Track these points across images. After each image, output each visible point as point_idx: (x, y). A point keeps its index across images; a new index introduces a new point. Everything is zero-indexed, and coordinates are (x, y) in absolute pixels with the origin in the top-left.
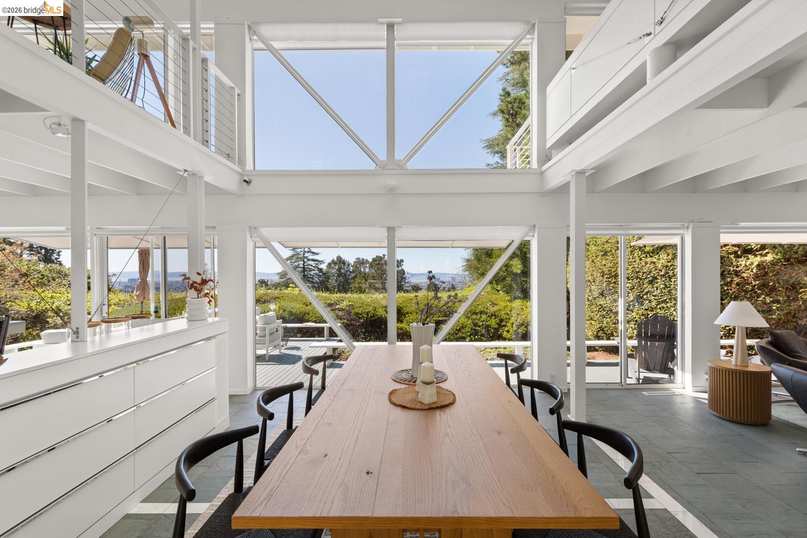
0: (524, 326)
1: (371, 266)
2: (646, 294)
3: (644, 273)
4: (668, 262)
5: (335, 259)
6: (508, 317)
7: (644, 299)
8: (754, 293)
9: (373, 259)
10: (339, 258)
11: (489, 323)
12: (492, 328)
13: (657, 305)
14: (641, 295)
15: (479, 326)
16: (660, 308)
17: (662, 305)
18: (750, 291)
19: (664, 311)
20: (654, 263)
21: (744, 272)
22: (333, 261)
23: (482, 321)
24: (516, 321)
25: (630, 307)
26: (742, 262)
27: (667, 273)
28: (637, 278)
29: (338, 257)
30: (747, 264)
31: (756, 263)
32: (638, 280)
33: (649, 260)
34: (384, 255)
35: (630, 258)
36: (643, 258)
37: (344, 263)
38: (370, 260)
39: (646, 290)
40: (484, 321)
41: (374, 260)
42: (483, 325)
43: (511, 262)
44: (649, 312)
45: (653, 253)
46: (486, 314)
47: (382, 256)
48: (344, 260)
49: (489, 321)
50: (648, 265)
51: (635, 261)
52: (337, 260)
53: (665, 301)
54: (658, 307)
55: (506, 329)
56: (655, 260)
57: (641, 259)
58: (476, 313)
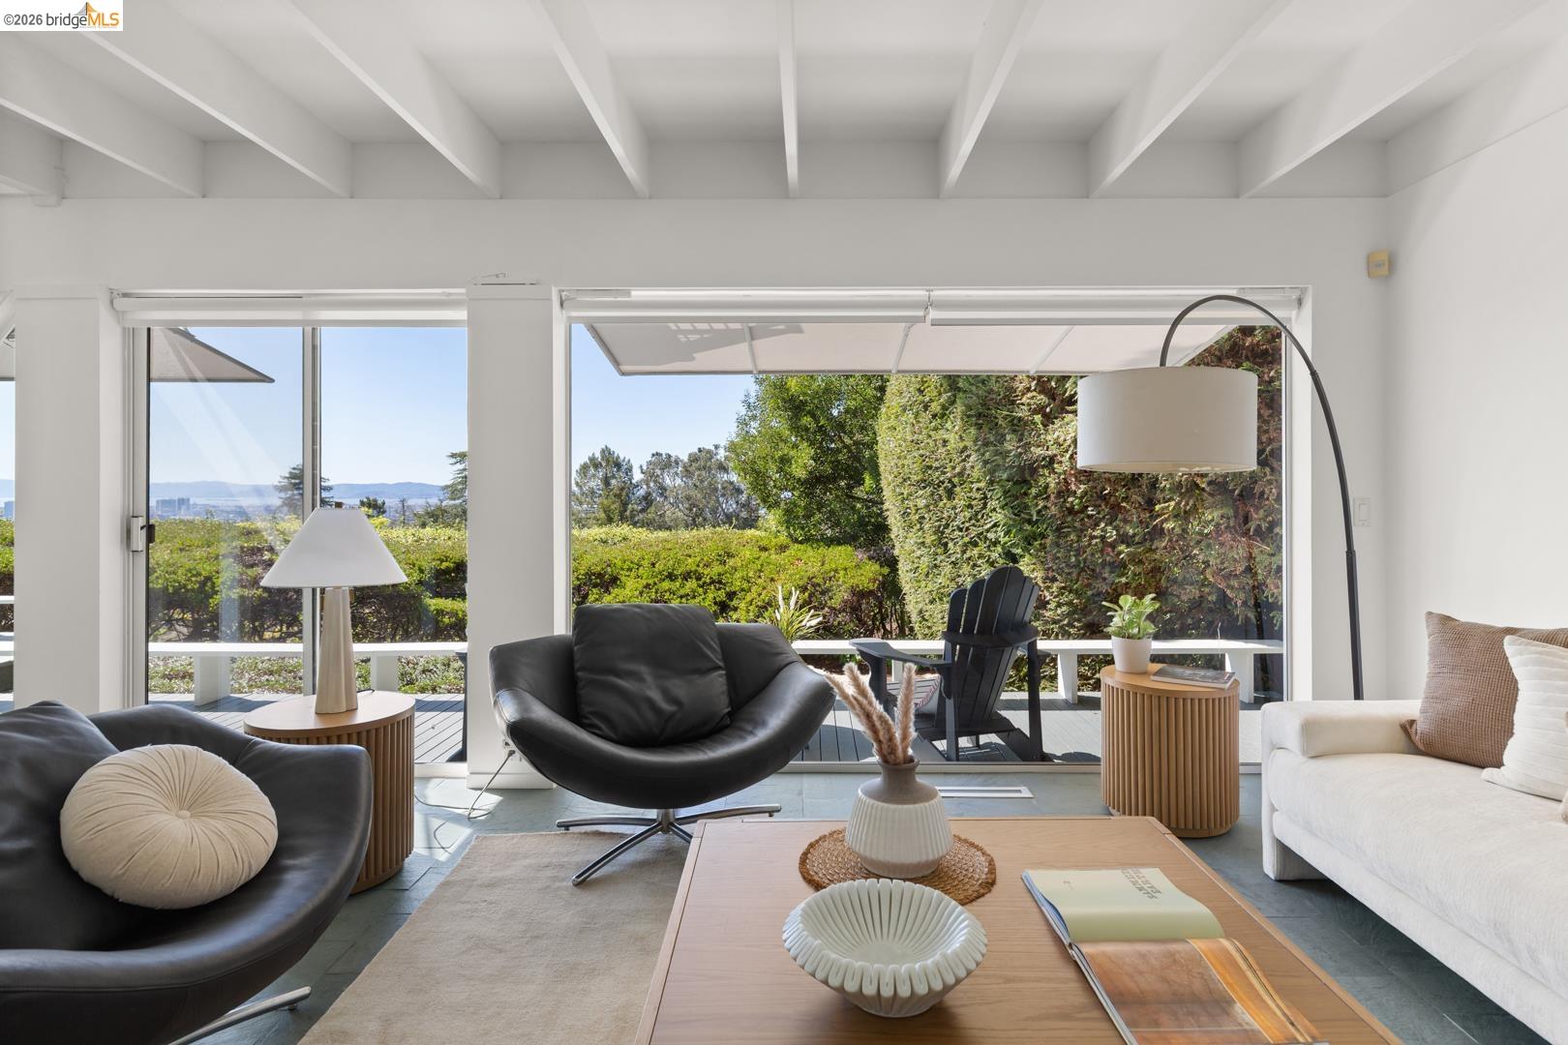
1: (688, 473)
3: (937, 469)
5: (598, 455)
7: (947, 538)
9: (690, 455)
10: (607, 453)
14: (942, 529)
22: (592, 459)
26: (1056, 434)
29: (603, 451)
30: (1061, 440)
34: (717, 447)
37: (618, 465)
38: (685, 458)
41: (694, 459)
47: (713, 448)
48: (618, 457)
51: (922, 441)
52: (603, 459)
58: (671, 577)
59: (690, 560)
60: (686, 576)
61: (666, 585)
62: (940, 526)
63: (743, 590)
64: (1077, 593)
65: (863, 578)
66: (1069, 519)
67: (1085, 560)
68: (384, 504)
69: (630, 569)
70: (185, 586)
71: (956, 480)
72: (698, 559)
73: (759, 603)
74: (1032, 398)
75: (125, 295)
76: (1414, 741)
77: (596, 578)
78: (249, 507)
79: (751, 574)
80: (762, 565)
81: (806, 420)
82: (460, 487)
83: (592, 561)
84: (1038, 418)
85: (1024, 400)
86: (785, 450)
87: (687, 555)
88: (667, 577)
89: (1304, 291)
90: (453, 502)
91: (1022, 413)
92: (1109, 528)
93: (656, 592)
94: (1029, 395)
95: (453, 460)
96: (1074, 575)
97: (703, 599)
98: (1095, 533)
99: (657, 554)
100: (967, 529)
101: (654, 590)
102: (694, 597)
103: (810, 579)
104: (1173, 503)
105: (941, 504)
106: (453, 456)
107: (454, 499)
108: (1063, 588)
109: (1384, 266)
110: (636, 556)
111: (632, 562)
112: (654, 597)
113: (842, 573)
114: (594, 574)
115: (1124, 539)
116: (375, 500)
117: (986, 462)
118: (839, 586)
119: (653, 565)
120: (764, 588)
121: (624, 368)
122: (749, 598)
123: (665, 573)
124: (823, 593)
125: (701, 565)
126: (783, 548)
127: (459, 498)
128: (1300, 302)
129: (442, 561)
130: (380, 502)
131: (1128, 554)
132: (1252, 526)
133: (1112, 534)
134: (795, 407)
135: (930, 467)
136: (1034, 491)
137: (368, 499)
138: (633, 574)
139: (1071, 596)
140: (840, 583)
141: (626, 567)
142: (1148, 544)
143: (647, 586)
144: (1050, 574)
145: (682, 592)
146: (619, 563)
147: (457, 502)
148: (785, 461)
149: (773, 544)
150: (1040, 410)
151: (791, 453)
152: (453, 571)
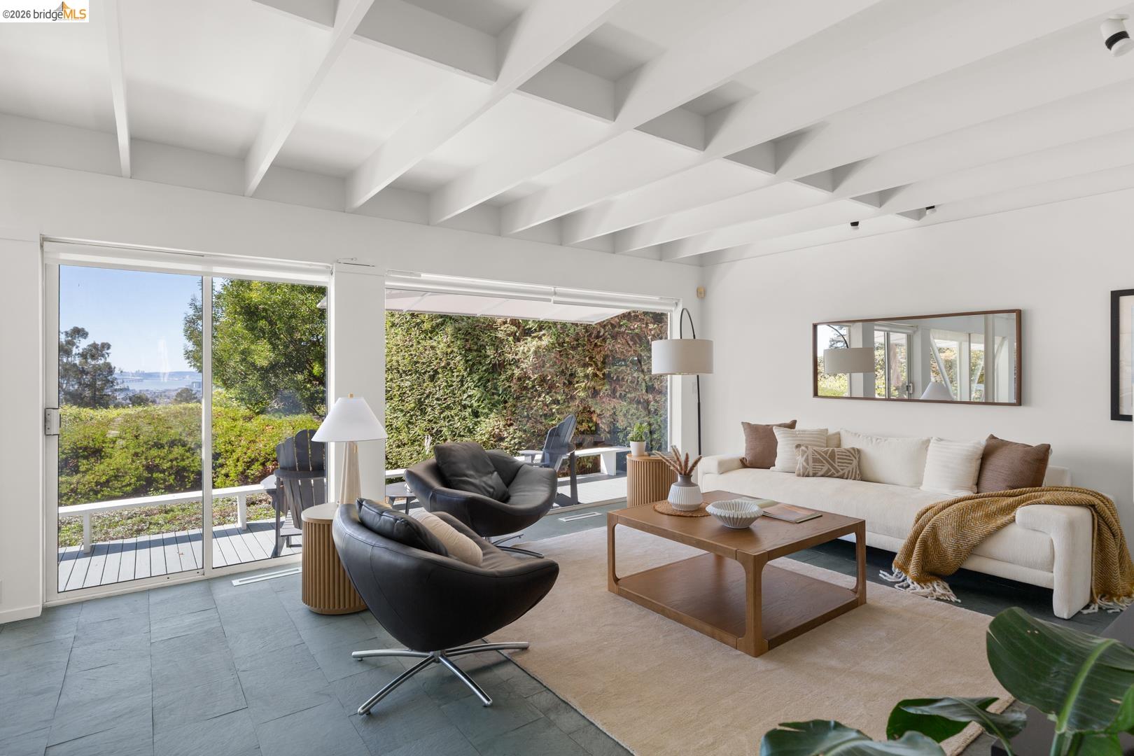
0: (259, 463)
2: (428, 396)
3: (423, 363)
4: (449, 346)
6: (229, 447)
7: (426, 405)
8: (535, 391)
11: (187, 462)
12: (193, 472)
13: (441, 413)
14: (423, 399)
15: (163, 471)
16: (444, 418)
17: (446, 413)
18: (531, 388)
19: (448, 422)
20: (433, 348)
21: (522, 362)
23: (171, 461)
24: (245, 453)
25: (412, 419)
26: (521, 347)
27: (448, 364)
28: (417, 372)
30: (525, 351)
31: (533, 349)
32: (418, 375)
33: (429, 343)
35: (406, 340)
36: (421, 341)
39: (427, 392)
40: (177, 459)
42: (171, 467)
43: (253, 347)
44: (434, 426)
45: (431, 332)
46: (184, 445)
49: (188, 458)
50: (427, 352)
51: (412, 346)
53: (448, 408)
54: (442, 416)
55: (223, 472)
56: (435, 344)
57: (419, 343)
58: (159, 446)
60: (173, 444)
61: (154, 452)
62: (421, 398)
63: (227, 452)
64: (525, 431)
66: (524, 392)
67: (532, 414)
71: (440, 370)
73: (245, 460)
74: (508, 327)
76: (744, 464)
77: (84, 451)
79: (233, 439)
81: (262, 323)
83: (76, 435)
84: (511, 339)
85: (502, 328)
87: (167, 428)
88: (153, 446)
89: (679, 300)
91: (500, 335)
92: (547, 397)
94: (506, 326)
96: (525, 422)
97: (193, 460)
98: (540, 399)
100: (445, 399)
102: (183, 460)
104: (584, 384)
105: (425, 385)
108: (516, 429)
109: (702, 293)
114: (81, 448)
115: (556, 402)
117: (467, 361)
119: (137, 437)
120: (248, 449)
122: (235, 456)
125: (184, 434)
128: (677, 304)
131: (557, 410)
132: (618, 394)
133: (549, 399)
134: (251, 313)
136: (503, 377)
139: (521, 433)
142: (566, 404)
144: (509, 422)
145: (171, 457)
150: (513, 334)
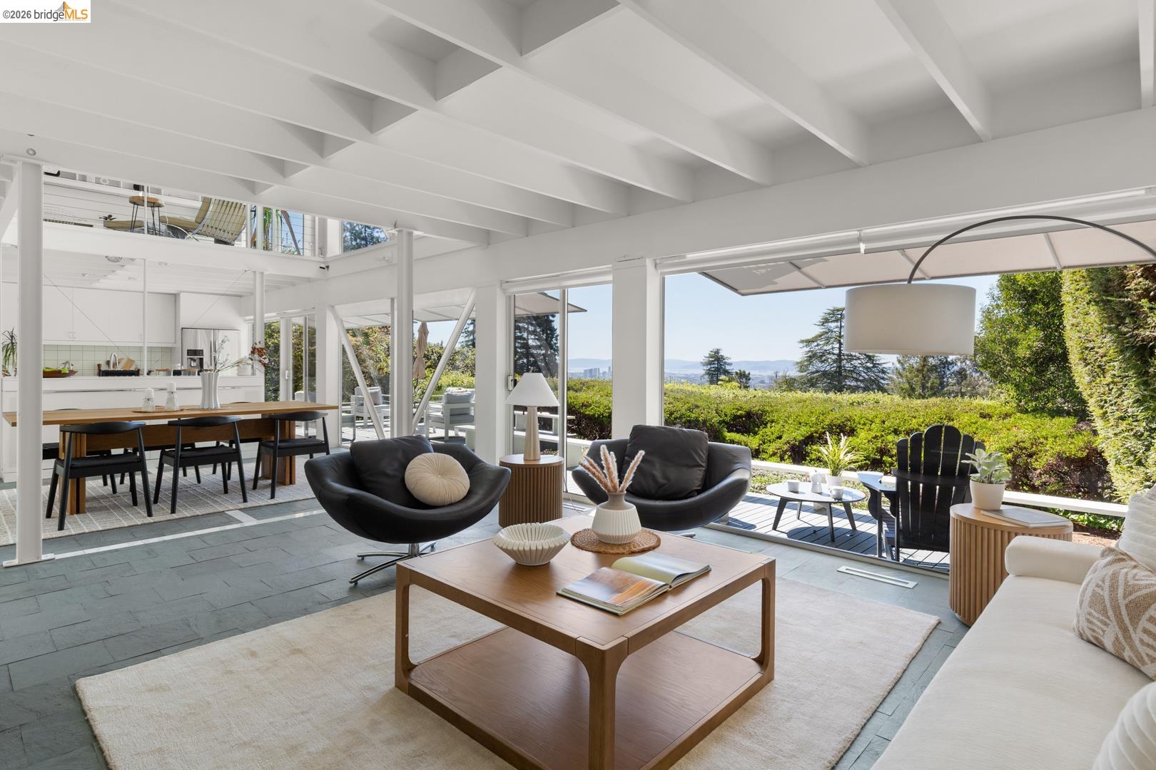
59: (914, 420)
65: (1072, 446)
68: (749, 374)
69: (864, 424)
70: (602, 414)
72: (922, 420)
74: (1138, 283)
75: (507, 282)
78: (691, 375)
80: (977, 429)
82: (806, 363)
84: (1145, 302)
85: (1132, 286)
86: (1013, 333)
90: (802, 374)
91: (1131, 297)
93: (882, 442)
94: (1137, 281)
95: (801, 345)
99: (888, 414)
101: (880, 441)
103: (1018, 443)
106: (802, 342)
107: (802, 372)
110: (871, 415)
111: (867, 419)
112: (879, 445)
113: (1051, 440)
116: (744, 372)
118: (1047, 451)
121: (743, 291)
123: (892, 429)
124: (1030, 456)
126: (1007, 416)
127: (805, 371)
129: (739, 410)
130: (747, 373)
134: (1029, 297)
135: (1086, 348)
137: (740, 371)
138: (866, 427)
140: (1048, 448)
141: (862, 422)
143: (876, 437)
146: (857, 420)
147: (804, 374)
148: (1013, 343)
149: (997, 412)
151: (1019, 336)
152: (745, 416)
